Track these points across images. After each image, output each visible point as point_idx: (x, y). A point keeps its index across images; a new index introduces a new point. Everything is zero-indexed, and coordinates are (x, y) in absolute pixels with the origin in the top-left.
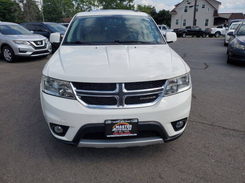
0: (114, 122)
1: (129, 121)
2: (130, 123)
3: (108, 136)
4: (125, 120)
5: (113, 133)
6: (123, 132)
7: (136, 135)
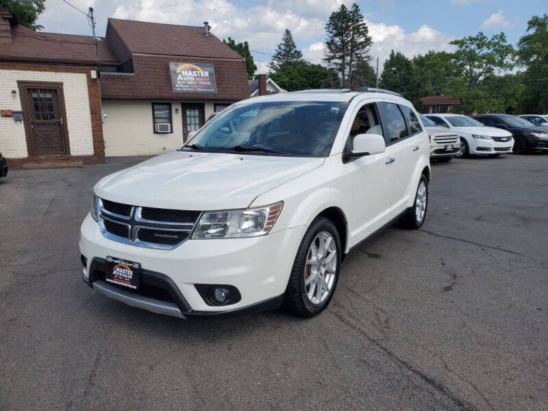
0: (115, 261)
1: (129, 265)
2: (132, 268)
3: (108, 280)
4: (126, 261)
5: (112, 277)
6: (123, 280)
7: (135, 287)
